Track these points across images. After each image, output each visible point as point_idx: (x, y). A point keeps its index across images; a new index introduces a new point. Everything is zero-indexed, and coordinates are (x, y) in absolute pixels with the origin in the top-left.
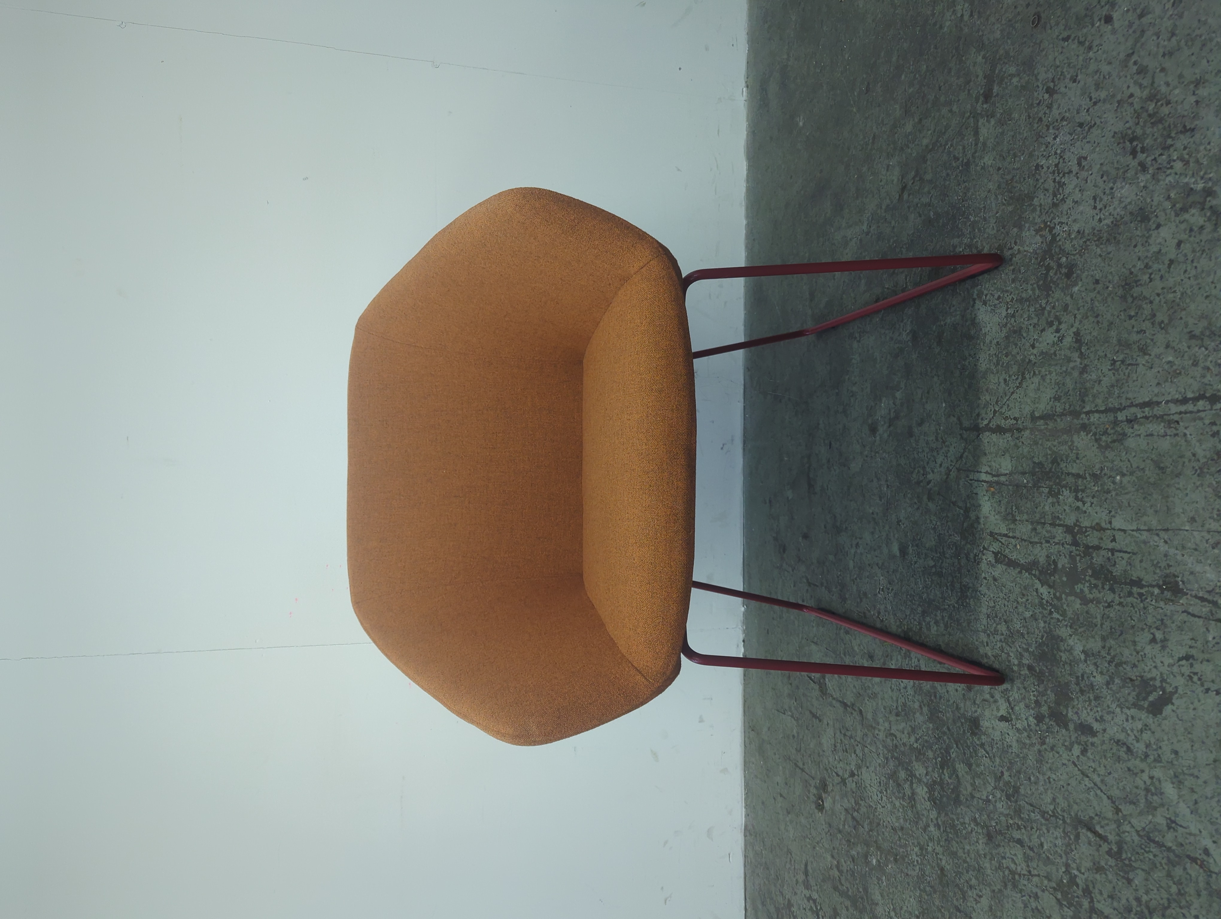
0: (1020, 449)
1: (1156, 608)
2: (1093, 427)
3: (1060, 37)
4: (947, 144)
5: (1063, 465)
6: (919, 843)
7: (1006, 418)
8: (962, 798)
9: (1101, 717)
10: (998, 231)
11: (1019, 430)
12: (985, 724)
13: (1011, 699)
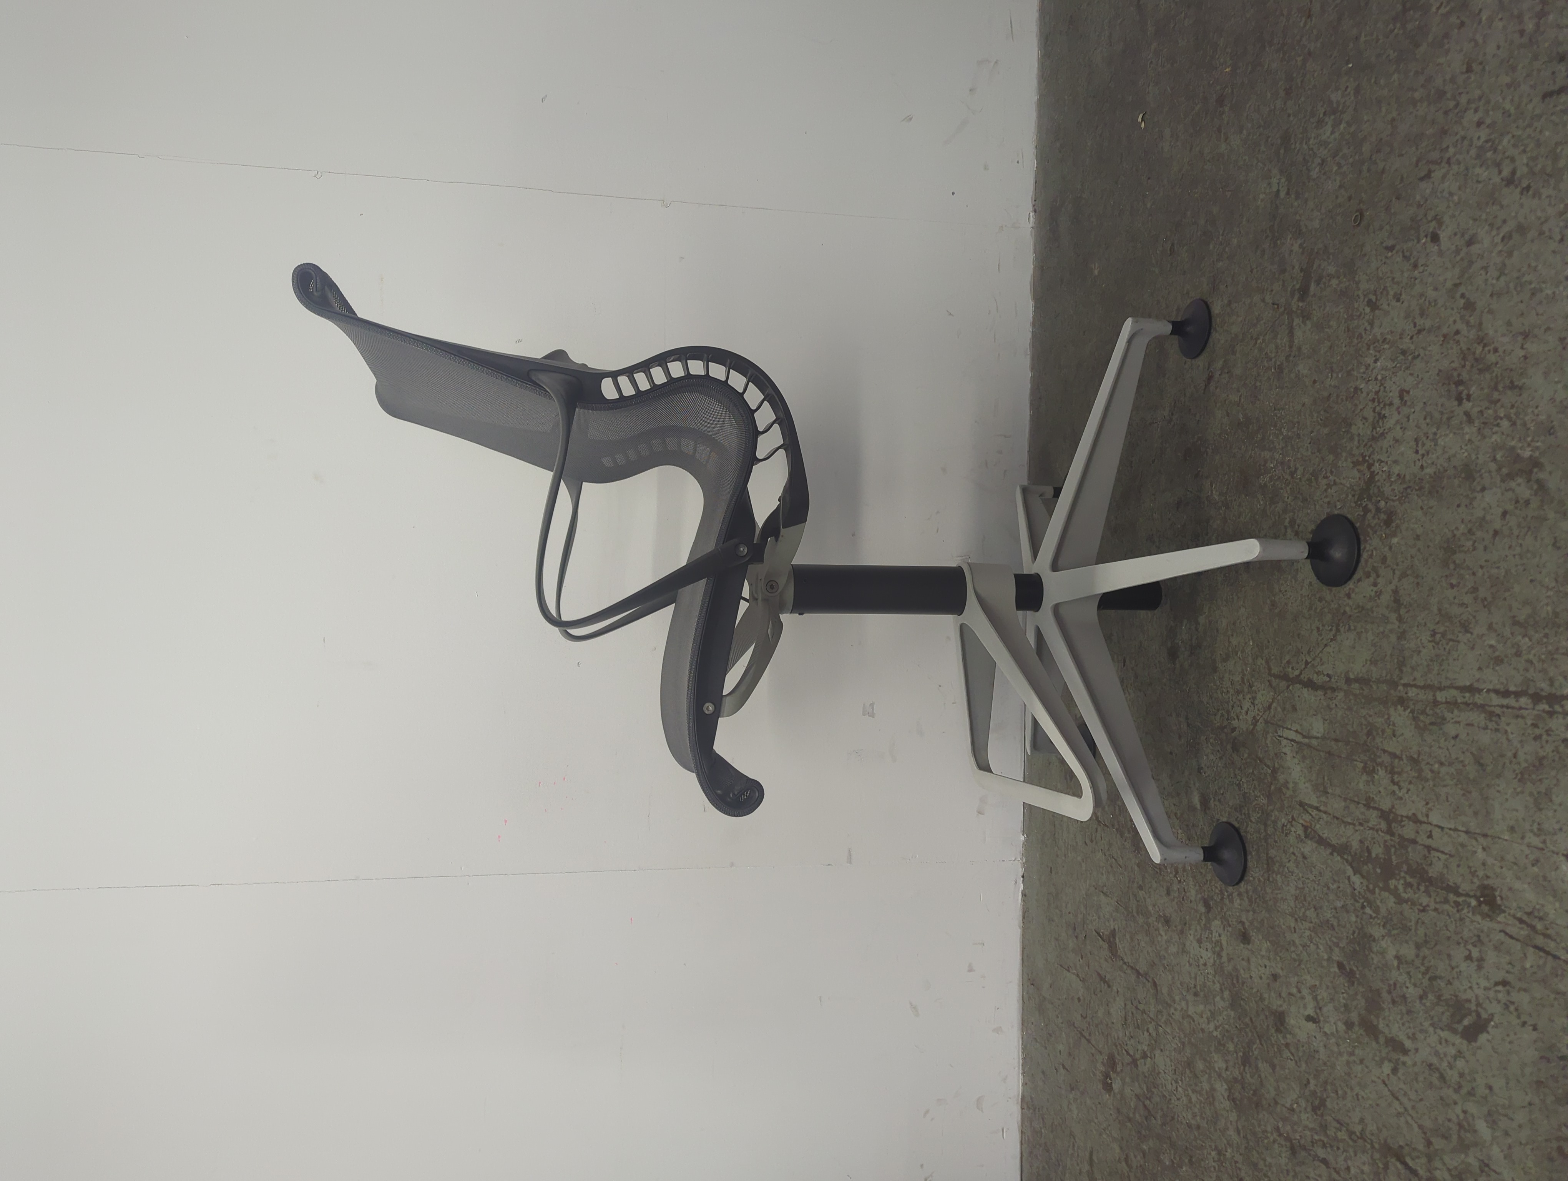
0: (1333, 712)
1: (1472, 921)
2: (1411, 703)
3: (1384, 245)
4: (1259, 339)
5: (1378, 740)
6: (1216, 1146)
7: (1318, 673)
8: (1264, 1102)
9: (1414, 1034)
10: (1312, 453)
11: (1334, 690)
12: (1291, 1021)
13: (1319, 998)
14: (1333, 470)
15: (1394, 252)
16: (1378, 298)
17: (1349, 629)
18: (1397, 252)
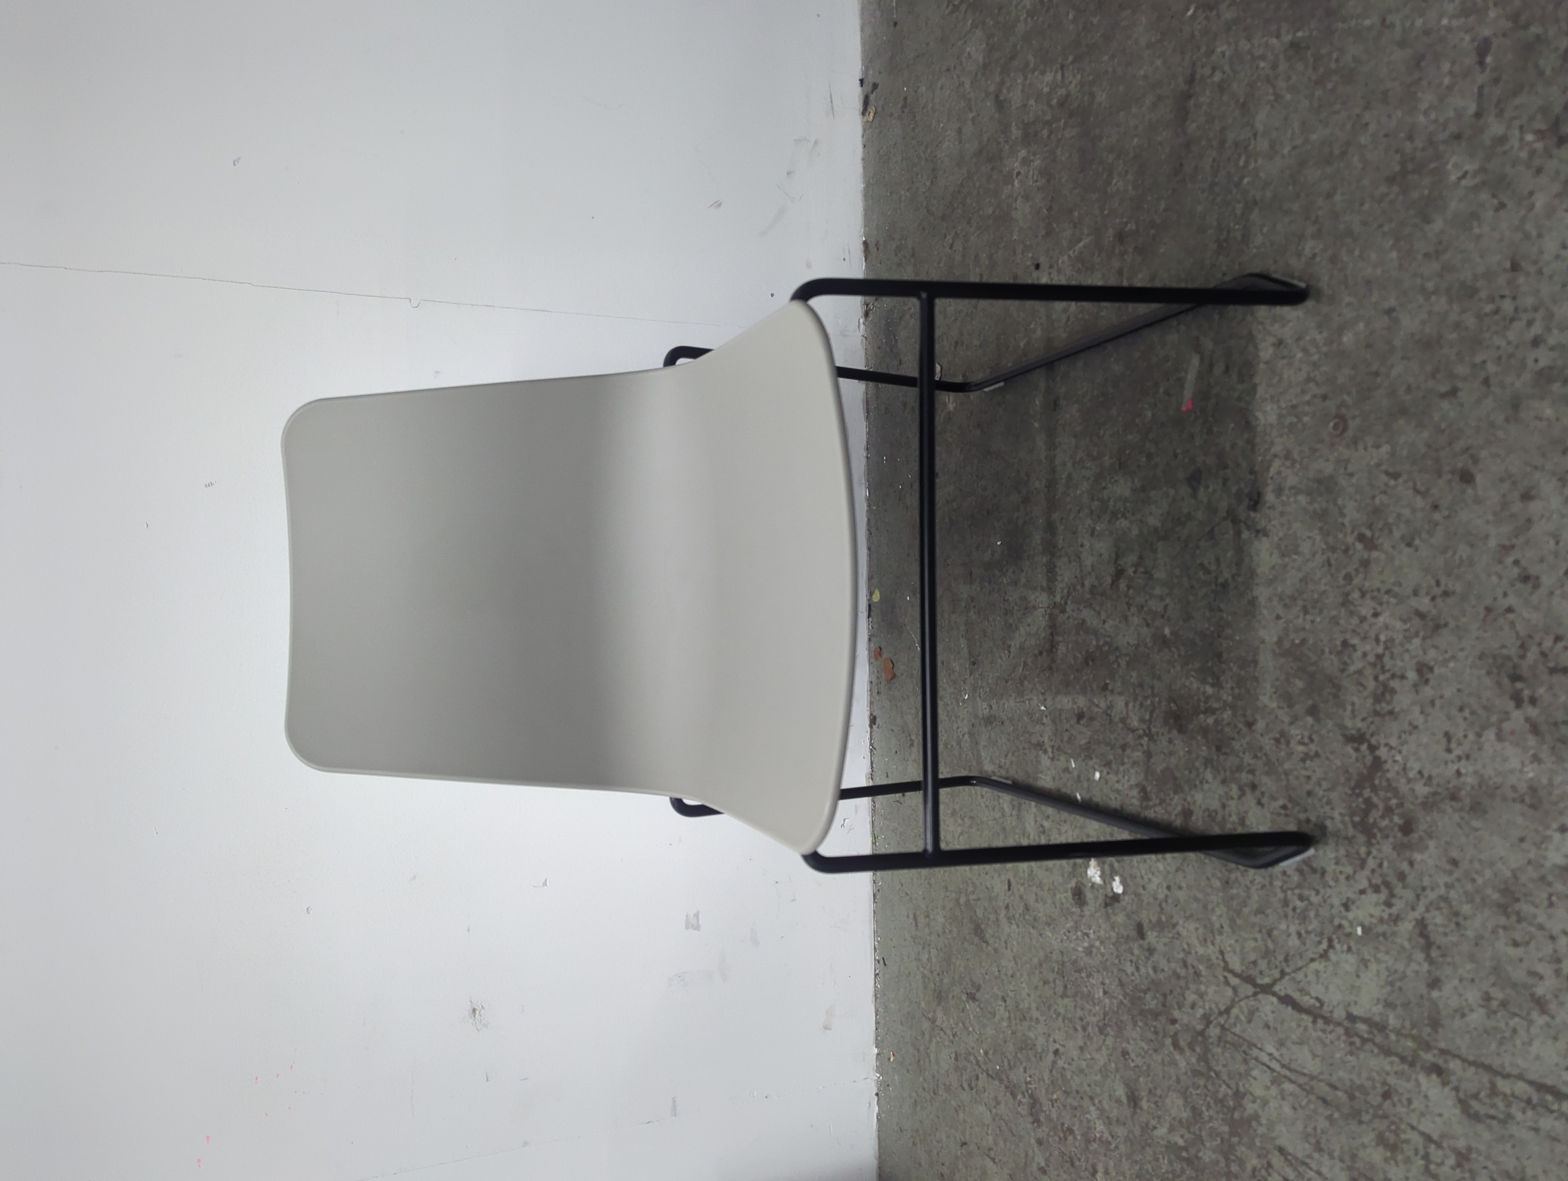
14: (1313, 737)
15: (1401, 480)
16: (1377, 534)
17: (1349, 949)
18: (1405, 482)
